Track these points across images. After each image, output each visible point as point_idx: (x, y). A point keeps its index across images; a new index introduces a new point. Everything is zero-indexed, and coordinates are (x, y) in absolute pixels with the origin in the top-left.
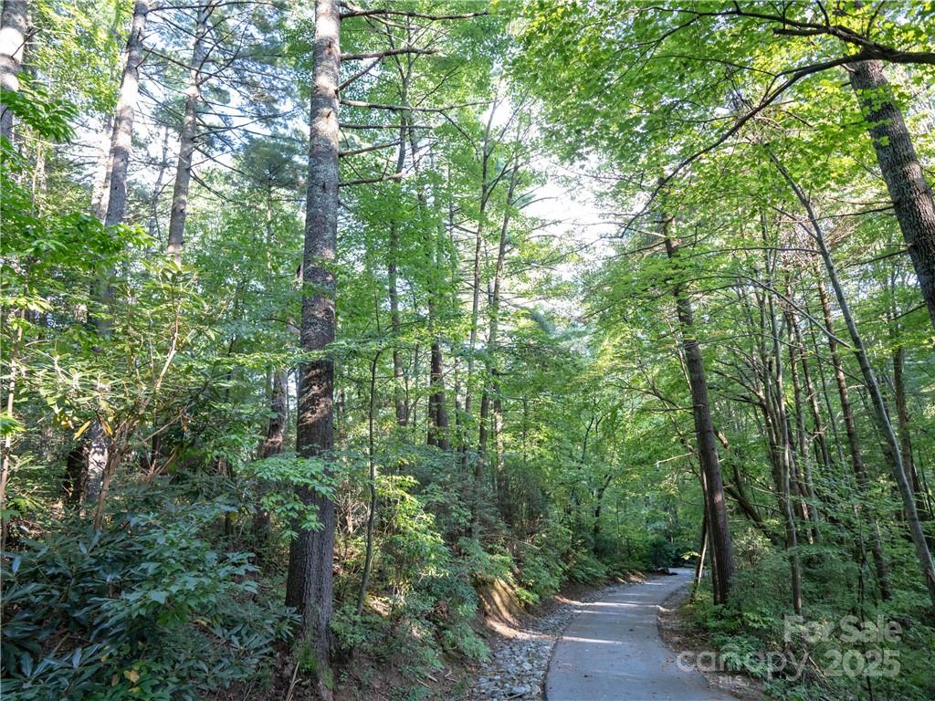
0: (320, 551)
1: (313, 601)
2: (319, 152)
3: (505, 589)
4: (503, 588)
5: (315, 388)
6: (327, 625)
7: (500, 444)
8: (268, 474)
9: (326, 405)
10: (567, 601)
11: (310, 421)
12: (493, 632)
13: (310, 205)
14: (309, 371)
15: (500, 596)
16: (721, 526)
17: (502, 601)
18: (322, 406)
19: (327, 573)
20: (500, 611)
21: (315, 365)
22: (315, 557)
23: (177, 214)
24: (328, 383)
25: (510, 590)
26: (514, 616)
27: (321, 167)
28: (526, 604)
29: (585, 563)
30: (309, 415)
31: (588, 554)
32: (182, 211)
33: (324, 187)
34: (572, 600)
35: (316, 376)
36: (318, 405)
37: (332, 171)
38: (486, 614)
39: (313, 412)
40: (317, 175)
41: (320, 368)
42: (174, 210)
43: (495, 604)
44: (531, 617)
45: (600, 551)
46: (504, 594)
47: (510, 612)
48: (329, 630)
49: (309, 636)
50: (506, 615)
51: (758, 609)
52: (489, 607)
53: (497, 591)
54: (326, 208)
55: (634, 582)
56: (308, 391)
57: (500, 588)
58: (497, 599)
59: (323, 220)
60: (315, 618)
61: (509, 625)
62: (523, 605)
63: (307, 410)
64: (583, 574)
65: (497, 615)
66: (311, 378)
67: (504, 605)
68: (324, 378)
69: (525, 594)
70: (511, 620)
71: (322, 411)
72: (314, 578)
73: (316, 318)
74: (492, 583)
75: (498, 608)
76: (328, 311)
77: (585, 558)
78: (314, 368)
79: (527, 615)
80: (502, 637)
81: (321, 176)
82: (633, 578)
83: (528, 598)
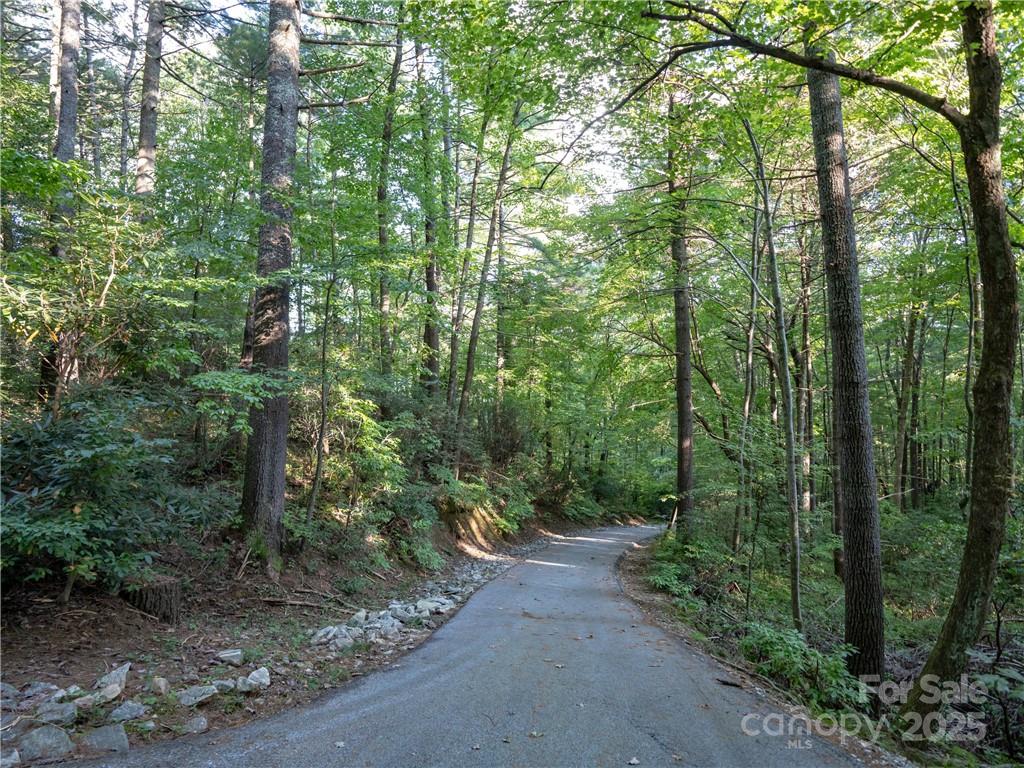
0: (272, 458)
1: (265, 499)
2: (277, 71)
3: (484, 518)
4: (482, 516)
5: (270, 312)
6: (279, 522)
7: (501, 381)
8: (204, 384)
9: (280, 329)
10: (551, 534)
11: (264, 342)
12: (462, 552)
13: (267, 128)
14: (263, 296)
15: (478, 523)
16: (686, 470)
17: (479, 528)
18: (276, 329)
19: (278, 478)
20: (475, 537)
21: (270, 290)
22: (268, 464)
23: (148, 112)
24: (282, 308)
25: (489, 519)
26: (490, 542)
27: (279, 87)
28: (504, 533)
29: (581, 503)
30: (263, 337)
31: (585, 495)
32: (153, 109)
33: (281, 109)
34: (557, 534)
35: (270, 300)
36: (272, 328)
37: (291, 91)
38: (459, 537)
39: (267, 335)
40: (275, 96)
41: (276, 294)
42: (144, 108)
43: (470, 529)
44: (507, 544)
45: (599, 494)
46: (482, 522)
47: (485, 538)
48: (280, 526)
49: (261, 529)
50: (481, 540)
51: (698, 542)
52: (463, 531)
53: (475, 519)
54: (283, 132)
55: (631, 525)
56: (262, 315)
57: (478, 516)
58: (474, 526)
59: (280, 144)
60: (267, 515)
61: (481, 548)
62: (501, 533)
63: (262, 332)
64: (576, 513)
65: (472, 540)
66: (265, 303)
67: (480, 531)
68: (278, 303)
69: (503, 522)
70: (485, 544)
71: (276, 333)
72: (266, 481)
73: (271, 244)
74: (471, 511)
75: (473, 533)
76: (283, 238)
77: (582, 498)
78: (269, 293)
79: (501, 541)
80: (469, 556)
81: (278, 97)
82: (632, 522)
83: (506, 527)
